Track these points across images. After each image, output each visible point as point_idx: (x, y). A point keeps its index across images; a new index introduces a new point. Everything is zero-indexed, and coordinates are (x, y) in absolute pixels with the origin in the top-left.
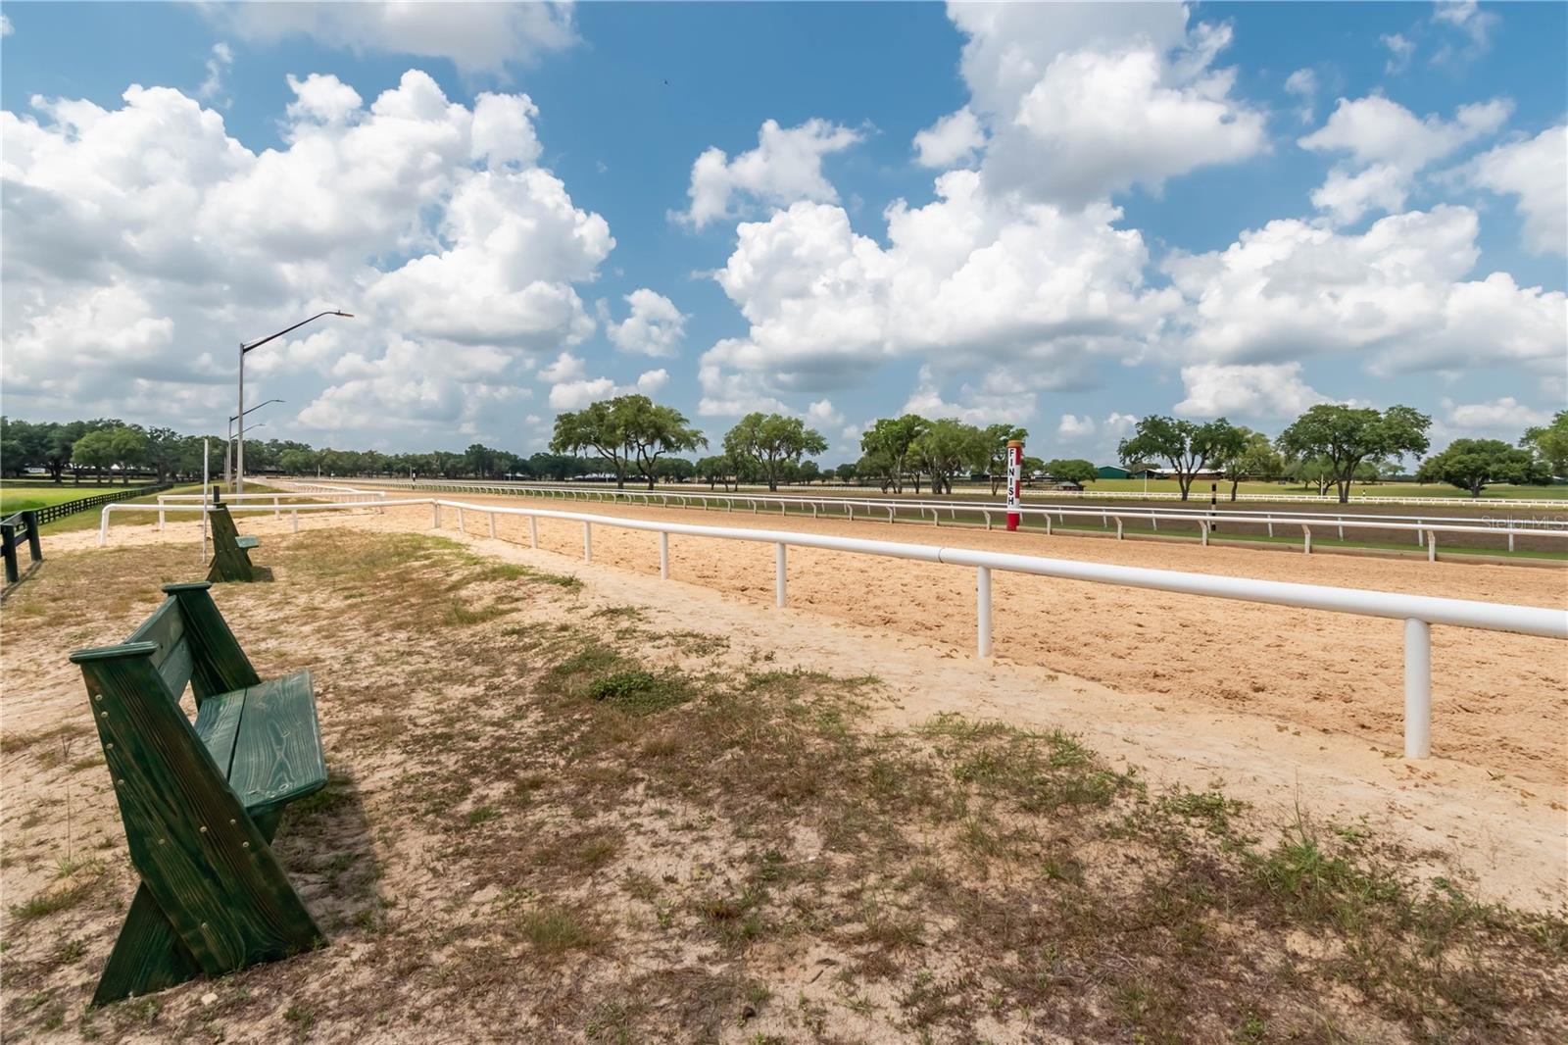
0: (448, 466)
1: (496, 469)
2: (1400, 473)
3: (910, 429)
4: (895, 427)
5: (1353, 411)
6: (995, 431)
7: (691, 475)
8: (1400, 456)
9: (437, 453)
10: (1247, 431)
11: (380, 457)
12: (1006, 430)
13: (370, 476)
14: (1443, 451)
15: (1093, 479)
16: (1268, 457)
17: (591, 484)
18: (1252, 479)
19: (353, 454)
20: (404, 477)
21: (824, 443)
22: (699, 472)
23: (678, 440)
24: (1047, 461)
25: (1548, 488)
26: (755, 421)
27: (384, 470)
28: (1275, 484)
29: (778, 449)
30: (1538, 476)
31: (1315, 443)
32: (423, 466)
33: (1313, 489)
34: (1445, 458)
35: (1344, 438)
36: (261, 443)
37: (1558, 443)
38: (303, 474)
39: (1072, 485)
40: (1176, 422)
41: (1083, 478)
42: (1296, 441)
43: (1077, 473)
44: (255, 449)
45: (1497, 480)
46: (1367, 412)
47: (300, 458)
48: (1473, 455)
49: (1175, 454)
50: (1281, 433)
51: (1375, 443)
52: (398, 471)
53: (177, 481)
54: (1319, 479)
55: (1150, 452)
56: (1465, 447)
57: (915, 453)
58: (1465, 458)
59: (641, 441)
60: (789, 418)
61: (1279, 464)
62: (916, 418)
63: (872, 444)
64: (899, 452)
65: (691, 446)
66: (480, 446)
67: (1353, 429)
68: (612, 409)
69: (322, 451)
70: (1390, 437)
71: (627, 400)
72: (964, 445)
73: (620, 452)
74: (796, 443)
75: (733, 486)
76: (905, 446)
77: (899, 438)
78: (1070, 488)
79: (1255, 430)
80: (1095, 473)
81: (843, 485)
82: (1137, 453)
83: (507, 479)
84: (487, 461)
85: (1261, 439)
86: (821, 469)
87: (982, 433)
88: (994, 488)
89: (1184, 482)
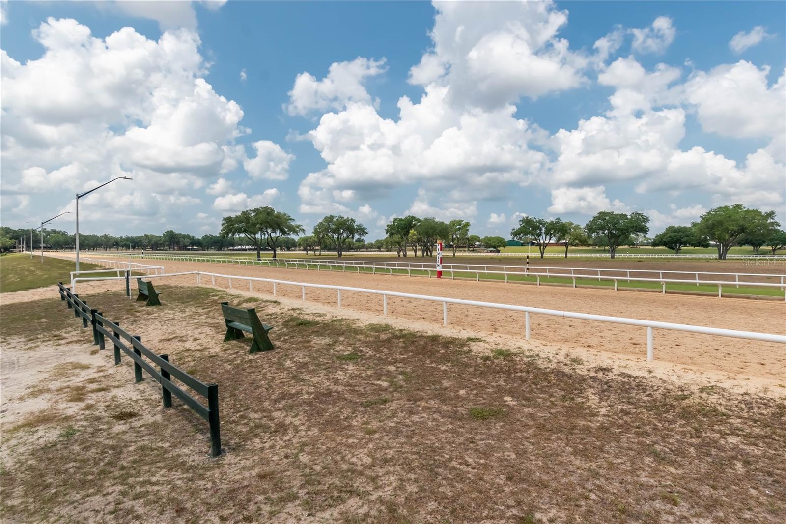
0: (153, 242)
1: (181, 244)
3: (410, 223)
4: (402, 222)
5: (616, 215)
6: (454, 223)
7: (295, 246)
8: (637, 235)
9: (146, 236)
10: (572, 224)
11: (111, 238)
12: (460, 222)
13: (105, 249)
14: (663, 232)
15: (504, 247)
16: (581, 236)
17: (238, 252)
18: (581, 246)
21: (366, 231)
22: (300, 245)
23: (289, 230)
24: (482, 237)
26: (329, 219)
27: (114, 245)
29: (342, 234)
31: (600, 229)
32: (137, 243)
34: (664, 235)
35: (612, 227)
38: (63, 249)
39: (494, 250)
40: (537, 219)
41: (499, 246)
42: (591, 229)
43: (496, 243)
45: (685, 245)
46: (622, 215)
47: (62, 239)
48: (675, 234)
49: (537, 235)
50: (585, 225)
51: (625, 230)
55: (526, 234)
56: (671, 230)
57: (414, 235)
58: (672, 235)
59: (269, 230)
60: (348, 218)
61: (585, 238)
62: (413, 218)
63: (392, 230)
64: (405, 235)
65: (296, 232)
66: (172, 231)
67: (616, 223)
68: (253, 214)
70: (632, 227)
71: (262, 210)
72: (437, 230)
73: (258, 236)
74: (352, 230)
75: (319, 252)
76: (408, 231)
77: (404, 228)
78: (493, 251)
79: (575, 223)
80: (505, 243)
81: (378, 251)
82: (520, 235)
83: (188, 250)
84: (177, 240)
85: (577, 227)
86: (366, 243)
87: (446, 225)
88: (454, 252)
89: (542, 247)
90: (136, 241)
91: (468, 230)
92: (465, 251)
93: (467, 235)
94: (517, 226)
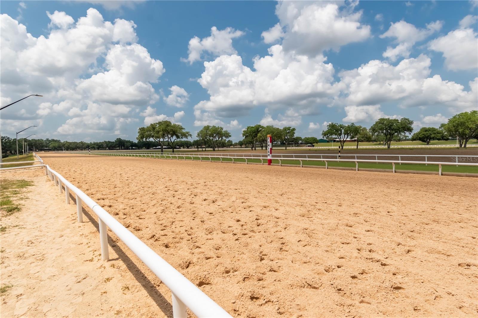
0: (109, 145)
1: (126, 146)
2: (407, 138)
3: (258, 129)
4: (253, 129)
5: (391, 120)
6: (285, 129)
7: (191, 146)
8: (405, 133)
9: (105, 142)
10: (361, 127)
11: (85, 143)
12: (289, 128)
13: (82, 150)
14: (418, 131)
15: (317, 143)
16: (367, 135)
18: (364, 141)
19: (75, 142)
20: (94, 150)
21: (230, 135)
22: (194, 145)
23: (182, 135)
24: (303, 138)
25: (448, 141)
26: (207, 128)
27: (87, 147)
28: (371, 143)
29: (215, 137)
30: (445, 138)
31: (380, 130)
32: (100, 146)
33: (381, 144)
34: (419, 133)
35: (388, 128)
36: (43, 140)
37: (449, 128)
38: (58, 150)
39: (311, 145)
40: (339, 125)
41: (314, 143)
42: (375, 130)
43: (312, 141)
44: (40, 142)
45: (434, 140)
46: (395, 120)
47: (56, 145)
48: (427, 132)
49: (339, 135)
50: (370, 127)
51: (397, 130)
52: (92, 148)
53: (12, 154)
54: (383, 141)
55: (332, 134)
56: (425, 130)
57: (261, 137)
58: (425, 133)
59: (169, 136)
60: (218, 127)
61: (370, 137)
62: (260, 126)
63: (245, 134)
64: (255, 137)
66: (120, 139)
67: (391, 126)
68: (158, 125)
69: (64, 142)
70: (402, 128)
71: (163, 122)
72: (275, 134)
73: (161, 140)
74: (221, 135)
75: (205, 149)
76: (256, 135)
77: (254, 132)
79: (363, 126)
80: (317, 141)
81: (240, 148)
82: (327, 135)
83: (130, 149)
84: (123, 144)
85: (365, 129)
86: (233, 143)
87: (280, 130)
88: (286, 147)
89: (342, 143)
90: (99, 144)
91: (294, 133)
92: (293, 146)
93: (294, 136)
94: (326, 129)
